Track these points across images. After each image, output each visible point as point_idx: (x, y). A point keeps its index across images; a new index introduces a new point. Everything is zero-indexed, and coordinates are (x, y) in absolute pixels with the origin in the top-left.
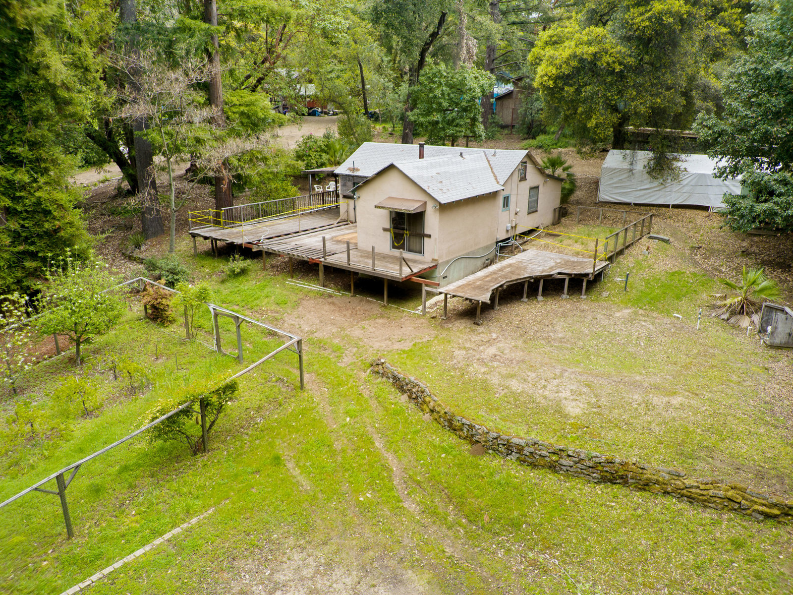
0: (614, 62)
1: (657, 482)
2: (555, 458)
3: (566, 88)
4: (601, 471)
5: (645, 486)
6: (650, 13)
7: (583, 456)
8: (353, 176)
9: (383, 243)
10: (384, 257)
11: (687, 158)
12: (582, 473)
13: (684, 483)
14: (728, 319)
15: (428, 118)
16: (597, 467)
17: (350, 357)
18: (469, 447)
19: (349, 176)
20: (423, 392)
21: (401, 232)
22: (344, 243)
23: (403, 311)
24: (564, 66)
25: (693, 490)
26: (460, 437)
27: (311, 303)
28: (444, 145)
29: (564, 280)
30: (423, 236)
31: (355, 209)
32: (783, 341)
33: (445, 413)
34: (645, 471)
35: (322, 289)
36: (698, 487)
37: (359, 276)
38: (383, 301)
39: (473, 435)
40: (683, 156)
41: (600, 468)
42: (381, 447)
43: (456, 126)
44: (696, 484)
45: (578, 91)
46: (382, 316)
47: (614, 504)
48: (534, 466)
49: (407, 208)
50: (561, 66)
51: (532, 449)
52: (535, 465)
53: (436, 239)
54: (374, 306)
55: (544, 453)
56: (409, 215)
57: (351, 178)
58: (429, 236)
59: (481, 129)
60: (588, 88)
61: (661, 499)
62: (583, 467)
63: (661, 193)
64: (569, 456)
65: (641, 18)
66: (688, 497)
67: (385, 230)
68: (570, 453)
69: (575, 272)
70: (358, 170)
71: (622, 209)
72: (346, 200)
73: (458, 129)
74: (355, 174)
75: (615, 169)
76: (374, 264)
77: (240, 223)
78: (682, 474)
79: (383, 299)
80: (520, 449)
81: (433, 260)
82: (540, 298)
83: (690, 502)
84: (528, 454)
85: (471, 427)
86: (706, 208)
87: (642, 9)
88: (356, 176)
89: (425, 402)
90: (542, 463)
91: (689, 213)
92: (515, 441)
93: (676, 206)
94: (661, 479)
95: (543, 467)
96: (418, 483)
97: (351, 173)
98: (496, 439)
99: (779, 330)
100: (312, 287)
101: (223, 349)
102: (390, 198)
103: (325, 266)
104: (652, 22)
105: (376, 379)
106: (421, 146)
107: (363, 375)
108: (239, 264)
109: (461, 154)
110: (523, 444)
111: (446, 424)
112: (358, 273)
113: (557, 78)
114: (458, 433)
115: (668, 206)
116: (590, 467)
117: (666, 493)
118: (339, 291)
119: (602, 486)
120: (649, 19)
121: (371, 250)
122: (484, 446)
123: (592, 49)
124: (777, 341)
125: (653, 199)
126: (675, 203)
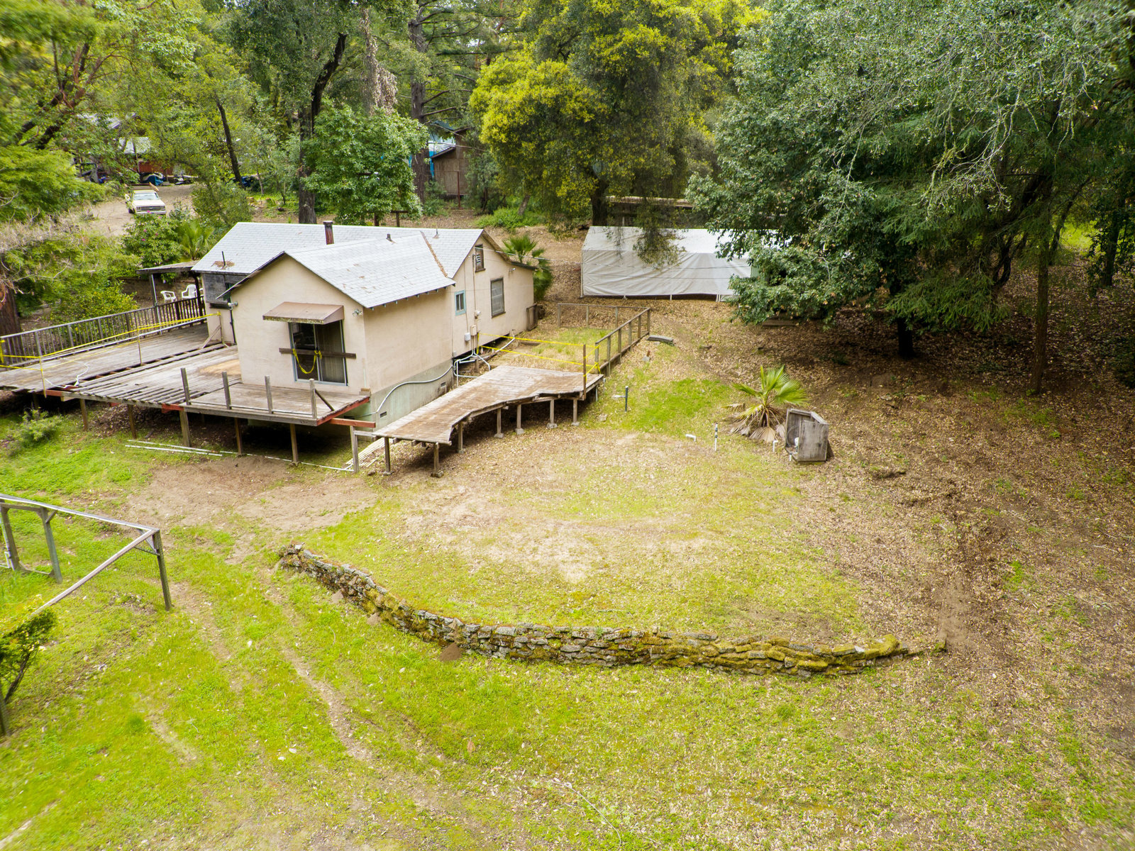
0: (581, 109)
1: (685, 652)
2: (556, 644)
3: (524, 144)
4: (616, 651)
5: (671, 660)
6: (620, 45)
7: (591, 635)
8: (224, 274)
9: (283, 371)
10: (286, 393)
11: (685, 235)
12: (593, 657)
13: (717, 648)
14: (750, 434)
15: (335, 186)
16: (610, 646)
17: (245, 550)
18: (438, 651)
19: (217, 273)
20: (364, 584)
21: (310, 353)
22: (218, 376)
23: (324, 470)
24: (517, 114)
25: (729, 655)
26: (424, 639)
27: (172, 474)
28: (363, 224)
29: (548, 403)
30: (343, 356)
31: (232, 323)
32: (813, 454)
33: (400, 608)
34: (669, 641)
35: (188, 450)
36: (734, 650)
37: (250, 424)
38: (292, 459)
39: (442, 634)
40: (679, 232)
41: (614, 647)
42: (306, 676)
43: (379, 197)
44: (731, 647)
45: (540, 148)
46: (291, 481)
47: (635, 692)
48: (529, 660)
49: (314, 318)
50: (514, 114)
51: (524, 638)
52: (531, 660)
53: (363, 360)
54: (277, 467)
55: (542, 640)
56: (319, 327)
57: (222, 277)
58: (353, 356)
59: (415, 201)
60: (552, 144)
61: (692, 674)
62: (593, 650)
63: (658, 281)
64: (574, 638)
65: (611, 49)
66: (724, 665)
67: (283, 351)
68: (575, 634)
69: (562, 392)
70: (230, 264)
71: (613, 303)
72: (217, 311)
73: (381, 201)
74: (227, 270)
75: (599, 252)
76: (270, 404)
77: (35, 358)
78: (714, 636)
79: (290, 457)
80: (509, 641)
81: (362, 390)
82: (520, 431)
83: (727, 671)
84: (520, 645)
85: (439, 622)
86: (712, 298)
87: (610, 38)
88: (229, 274)
89: (368, 598)
90: (540, 654)
91: (693, 304)
92: (502, 630)
93: (676, 297)
94: (689, 648)
95: (542, 659)
96: (368, 718)
97: (220, 270)
98: (475, 632)
99: (808, 440)
100: (173, 448)
101: (23, 563)
102: (286, 303)
103: (189, 414)
104: (623, 56)
105: (290, 576)
106: (328, 226)
107: (268, 574)
108: (40, 424)
109: (389, 236)
110: (513, 634)
111: (403, 624)
112: (246, 420)
113: (510, 131)
114: (421, 634)
115: (667, 297)
116: (601, 648)
117: (698, 665)
118: (217, 450)
119: (619, 670)
120: (620, 51)
121: (263, 383)
122: (459, 646)
123: (552, 92)
124: (807, 455)
125: (649, 288)
126: (676, 293)
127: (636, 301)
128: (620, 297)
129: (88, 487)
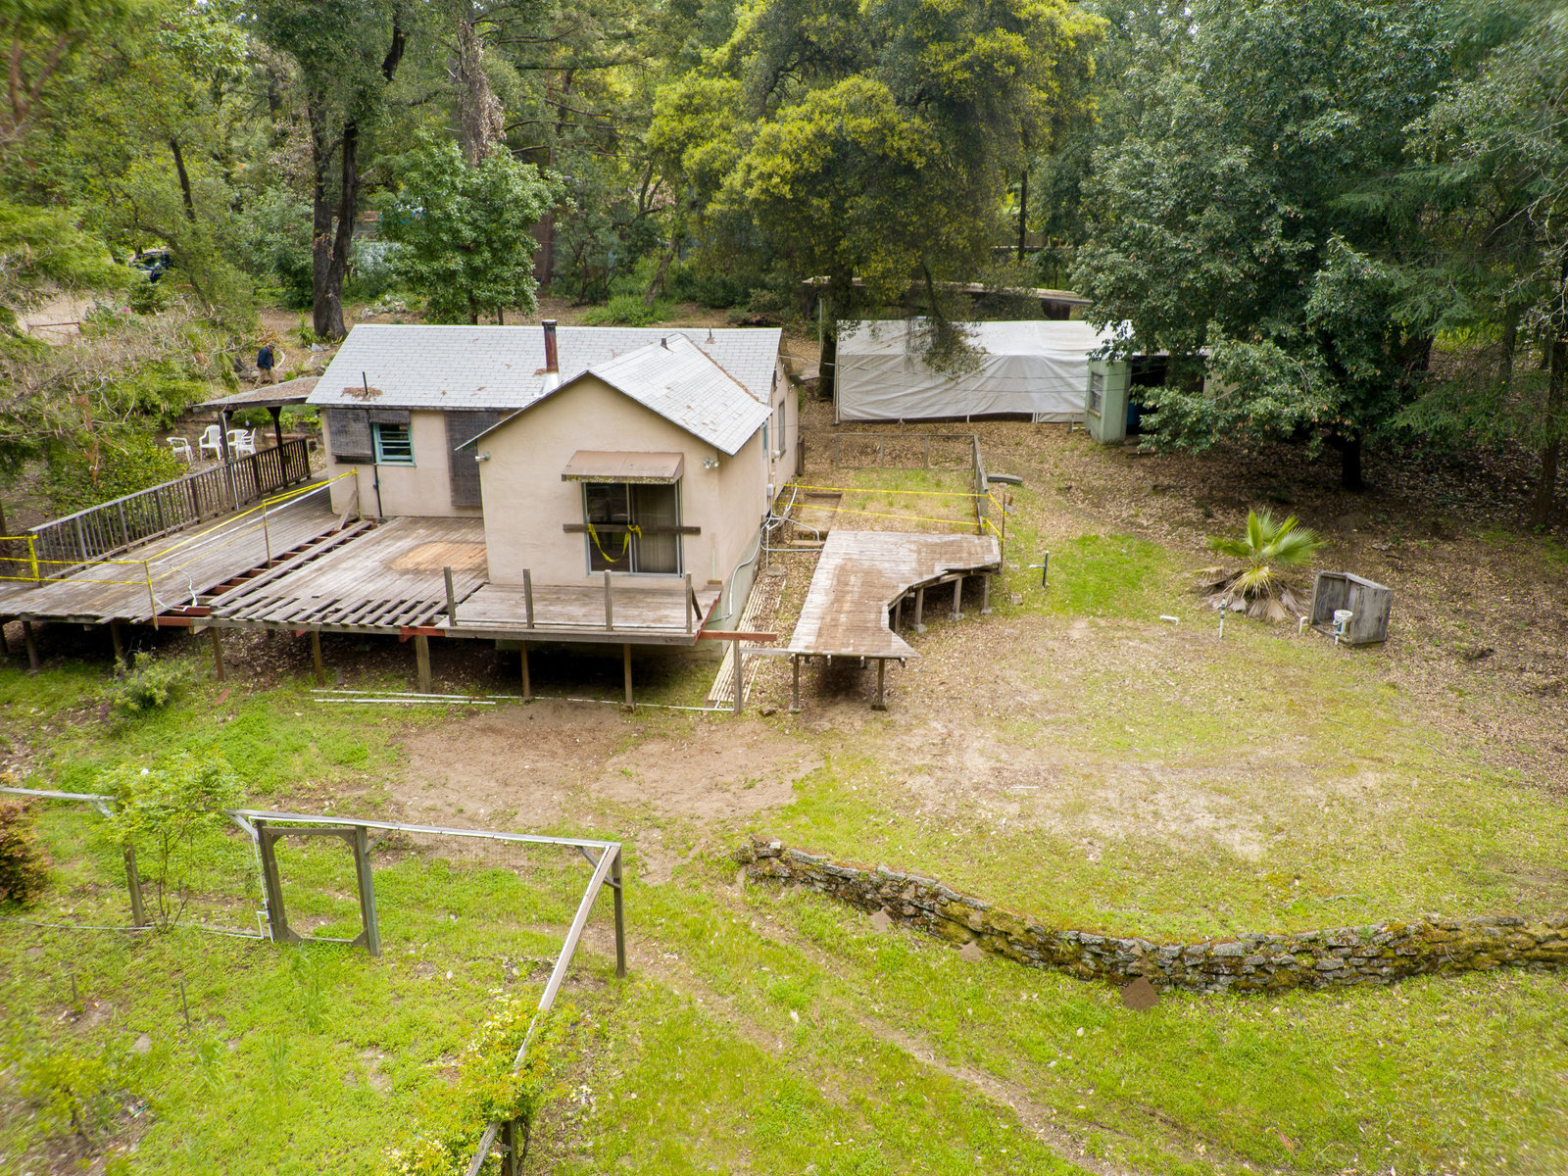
0: (909, 150)
1: (1484, 948)
2: (1306, 961)
3: (815, 202)
4: (1394, 959)
5: (1465, 962)
6: (966, 56)
7: (1355, 941)
8: (368, 409)
9: (571, 560)
12: (1361, 973)
13: (1531, 936)
16: (1383, 952)
17: (660, 856)
18: (1115, 993)
19: (355, 408)
20: (935, 896)
21: (618, 529)
22: (434, 572)
23: (682, 712)
24: (805, 156)
25: (1552, 945)
26: (1080, 976)
27: (433, 741)
29: (953, 583)
30: (675, 532)
31: (376, 487)
32: (1372, 632)
33: (1029, 931)
34: (1460, 934)
35: (434, 699)
36: (1558, 936)
37: (498, 647)
38: (624, 699)
39: (1114, 966)
41: (1390, 954)
42: (931, 1062)
44: (1551, 932)
45: (838, 208)
46: (644, 736)
48: (1271, 991)
50: (798, 156)
51: (1258, 957)
52: (1272, 989)
53: (713, 537)
55: (1284, 957)
56: (635, 488)
57: (363, 414)
58: (696, 531)
60: (861, 200)
61: (1502, 979)
62: (1363, 962)
63: (952, 393)
64: (1331, 948)
65: (953, 63)
66: (1544, 960)
67: (570, 529)
68: (1332, 942)
69: (973, 566)
70: (377, 393)
72: (348, 470)
74: (372, 402)
75: (863, 357)
76: (609, 617)
78: (1520, 919)
80: (1235, 964)
81: (711, 582)
82: (921, 628)
83: (1550, 969)
84: (1253, 970)
85: (1110, 947)
86: (1026, 418)
87: (949, 47)
88: (377, 408)
89: (949, 918)
90: (1284, 980)
91: (1006, 428)
92: (1220, 949)
93: (976, 419)
94: (1488, 940)
95: (1289, 987)
97: (358, 401)
98: (1180, 958)
99: (1366, 615)
104: (973, 71)
105: (776, 893)
106: (549, 328)
107: (734, 893)
108: (154, 674)
109: (664, 343)
110: (1240, 953)
111: (1035, 955)
113: (796, 180)
114: (1071, 969)
115: (962, 419)
116: (1373, 958)
117: (1505, 964)
118: (481, 693)
119: (1398, 987)
120: (968, 66)
121: (521, 580)
122: (1151, 982)
123: (867, 123)
124: (1364, 635)
125: (936, 408)
126: (975, 412)
127: (920, 426)
128: (894, 421)
129: (299, 779)
